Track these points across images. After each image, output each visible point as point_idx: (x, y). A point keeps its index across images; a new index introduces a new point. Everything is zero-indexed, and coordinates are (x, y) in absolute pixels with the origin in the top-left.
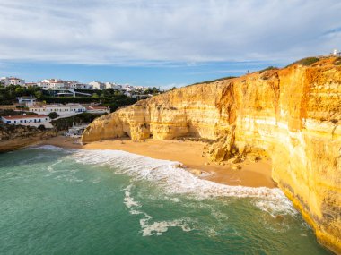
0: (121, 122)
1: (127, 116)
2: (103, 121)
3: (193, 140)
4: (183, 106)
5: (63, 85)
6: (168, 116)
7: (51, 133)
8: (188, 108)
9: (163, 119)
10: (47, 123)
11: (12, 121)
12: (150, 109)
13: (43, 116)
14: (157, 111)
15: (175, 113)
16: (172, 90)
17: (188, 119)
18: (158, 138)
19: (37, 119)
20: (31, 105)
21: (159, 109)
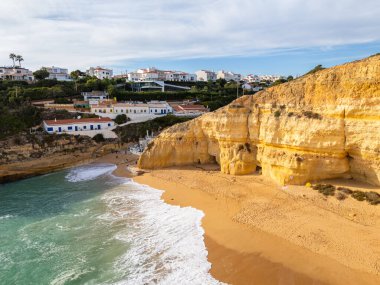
0: (205, 137)
1: (214, 128)
2: (174, 135)
3: (361, 197)
4: (340, 109)
5: (156, 76)
6: (298, 133)
7: (111, 146)
8: (352, 114)
9: (286, 138)
10: (108, 131)
11: (55, 128)
12: (259, 115)
13: (107, 119)
14: (273, 119)
15: (315, 126)
16: (313, 72)
17: (351, 141)
18: (273, 177)
19: (95, 125)
20: (95, 103)
21: (278, 114)
